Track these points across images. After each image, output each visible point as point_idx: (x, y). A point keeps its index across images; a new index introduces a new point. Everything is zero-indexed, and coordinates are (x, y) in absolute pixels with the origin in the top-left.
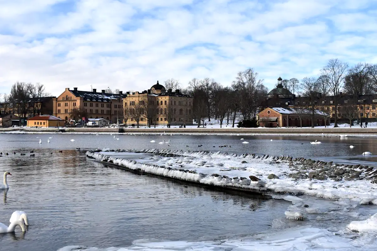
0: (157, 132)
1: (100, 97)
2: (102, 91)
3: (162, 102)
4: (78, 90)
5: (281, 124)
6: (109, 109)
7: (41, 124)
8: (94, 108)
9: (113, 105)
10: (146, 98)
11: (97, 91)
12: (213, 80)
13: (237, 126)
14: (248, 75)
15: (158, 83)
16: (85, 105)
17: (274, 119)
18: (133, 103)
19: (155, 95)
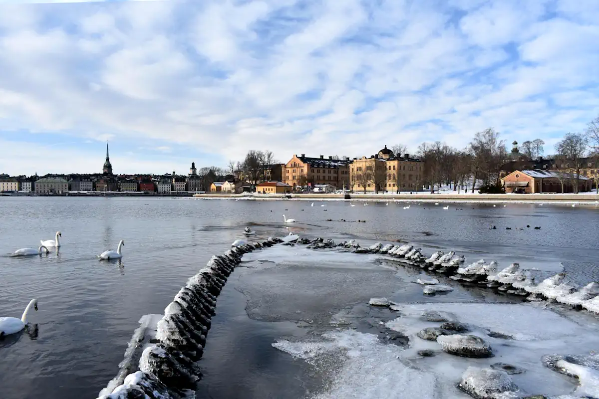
0: (385, 198)
1: (327, 163)
2: (329, 157)
3: (390, 167)
4: (305, 156)
5: (533, 190)
6: (336, 175)
7: (269, 190)
8: (321, 175)
9: (340, 171)
10: (374, 163)
11: (324, 158)
12: (445, 143)
13: (479, 192)
14: (487, 135)
15: (386, 148)
16: (313, 171)
17: (524, 183)
18: (359, 169)
19: (382, 160)
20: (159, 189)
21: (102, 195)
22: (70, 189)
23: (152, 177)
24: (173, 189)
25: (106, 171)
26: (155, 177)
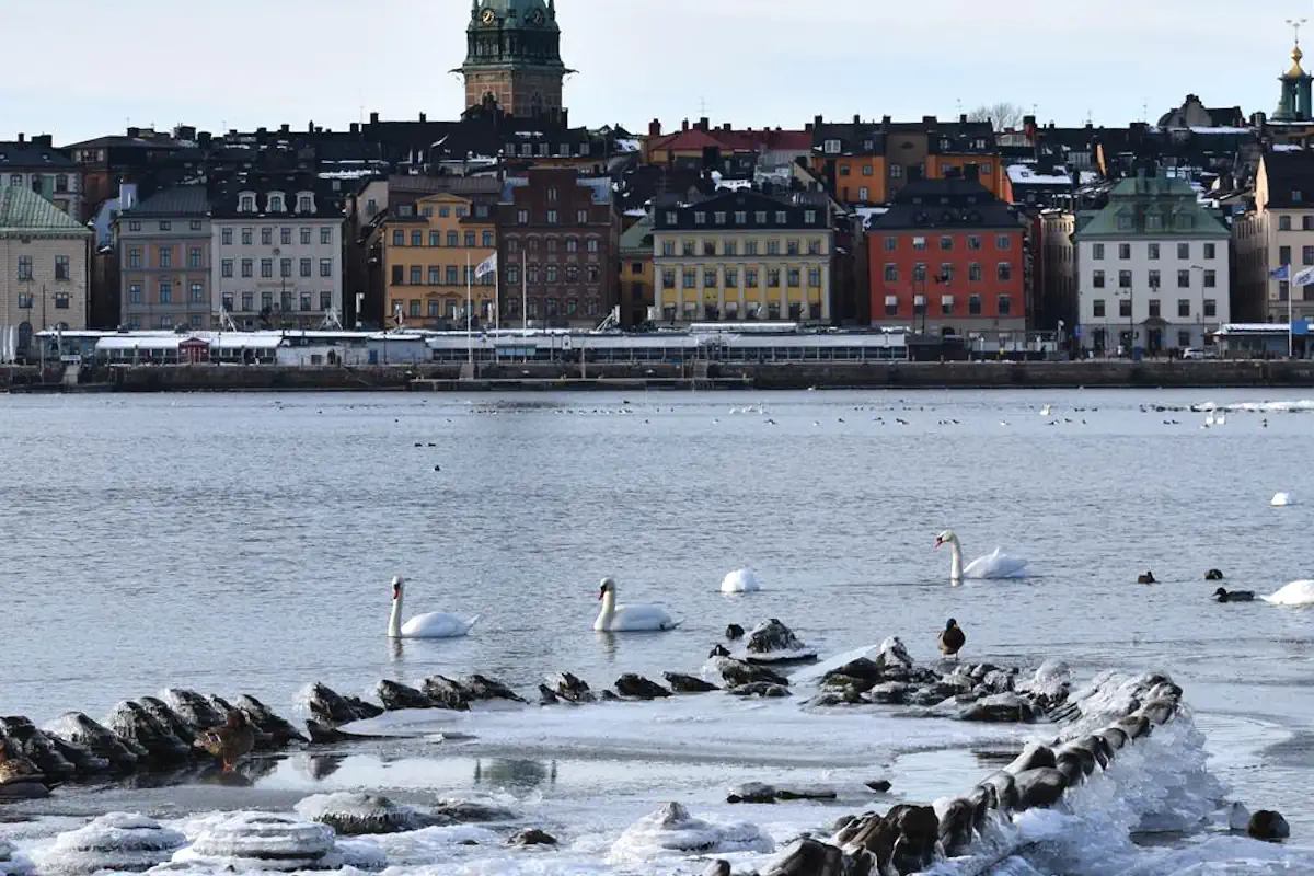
20: (1087, 295)
21: (443, 376)
22: (104, 313)
23: (1013, 155)
24: (1247, 300)
25: (500, 87)
26: (1047, 143)
